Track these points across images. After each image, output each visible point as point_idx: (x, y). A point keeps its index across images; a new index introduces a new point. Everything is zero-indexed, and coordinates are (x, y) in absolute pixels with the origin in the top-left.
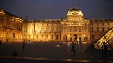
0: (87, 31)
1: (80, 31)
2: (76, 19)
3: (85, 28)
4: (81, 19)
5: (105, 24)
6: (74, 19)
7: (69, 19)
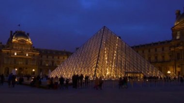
0: (35, 64)
1: (27, 64)
2: (24, 48)
3: (34, 60)
4: (29, 49)
5: (55, 57)
6: (20, 48)
7: (14, 47)
